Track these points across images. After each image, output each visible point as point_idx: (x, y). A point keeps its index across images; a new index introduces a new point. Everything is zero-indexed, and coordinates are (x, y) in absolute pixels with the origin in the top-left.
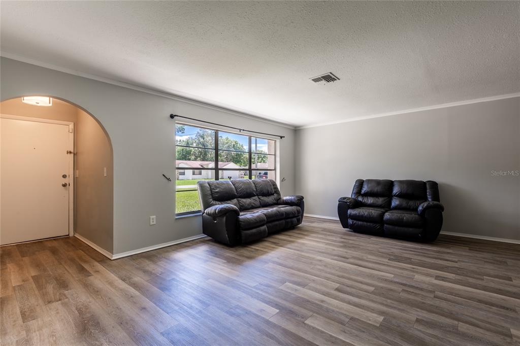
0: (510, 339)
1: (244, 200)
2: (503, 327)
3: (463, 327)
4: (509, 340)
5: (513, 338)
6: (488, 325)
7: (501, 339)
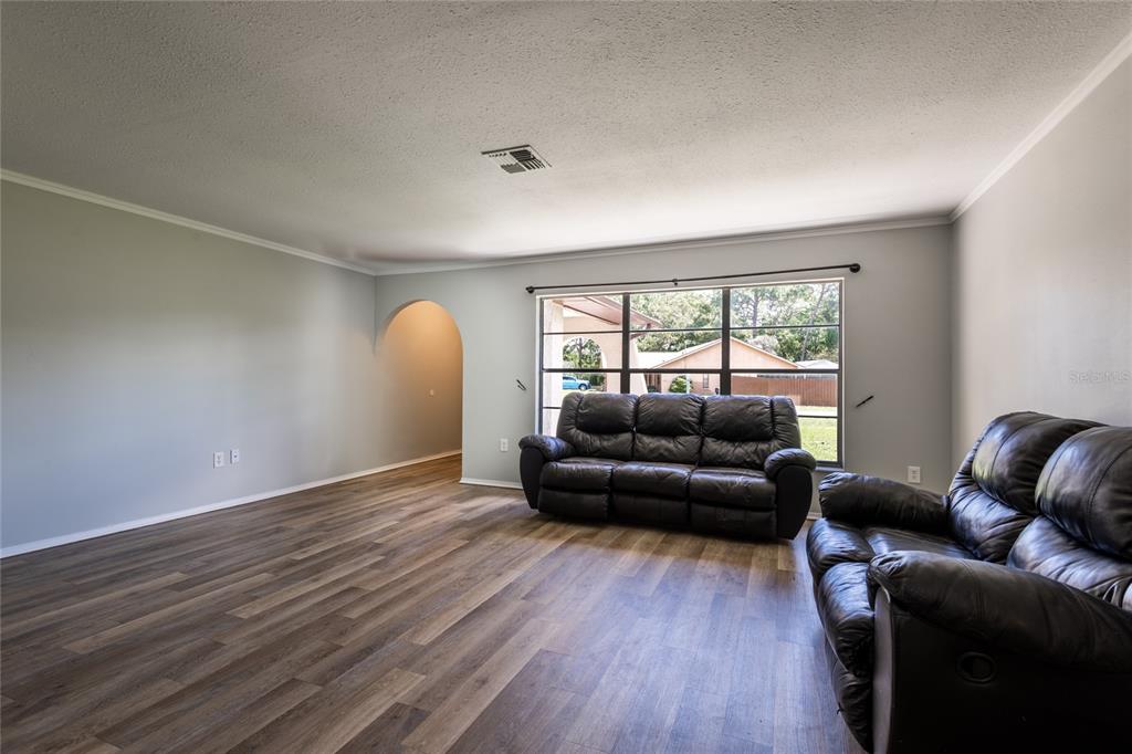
0: (97, 731)
1: (646, 439)
2: (133, 741)
3: (170, 687)
4: (99, 730)
5: (94, 739)
6: (152, 720)
7: (106, 721)
